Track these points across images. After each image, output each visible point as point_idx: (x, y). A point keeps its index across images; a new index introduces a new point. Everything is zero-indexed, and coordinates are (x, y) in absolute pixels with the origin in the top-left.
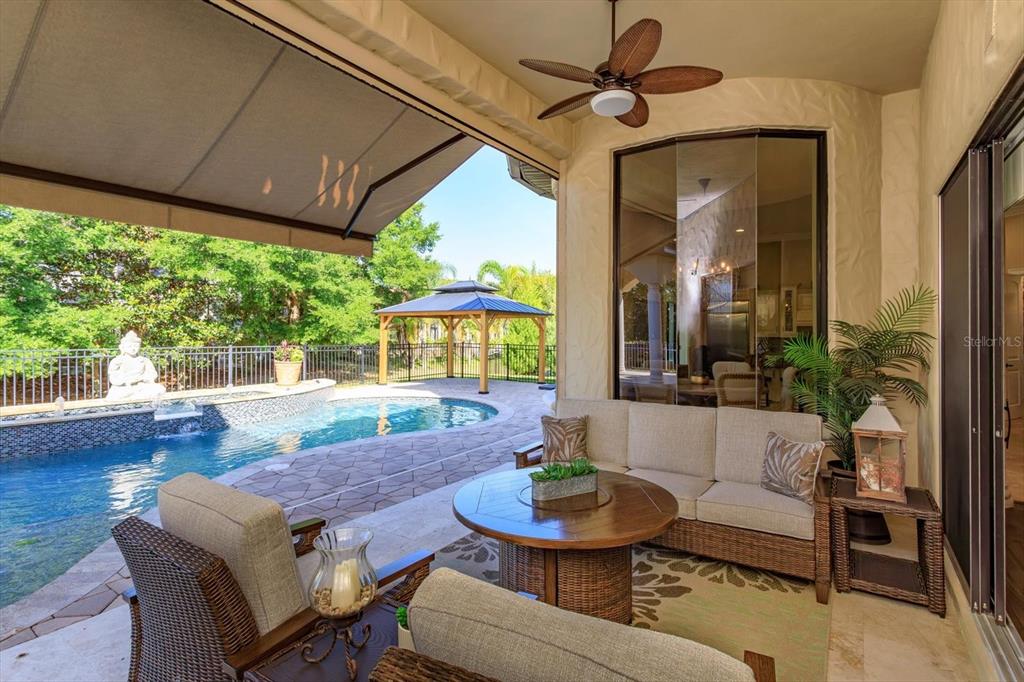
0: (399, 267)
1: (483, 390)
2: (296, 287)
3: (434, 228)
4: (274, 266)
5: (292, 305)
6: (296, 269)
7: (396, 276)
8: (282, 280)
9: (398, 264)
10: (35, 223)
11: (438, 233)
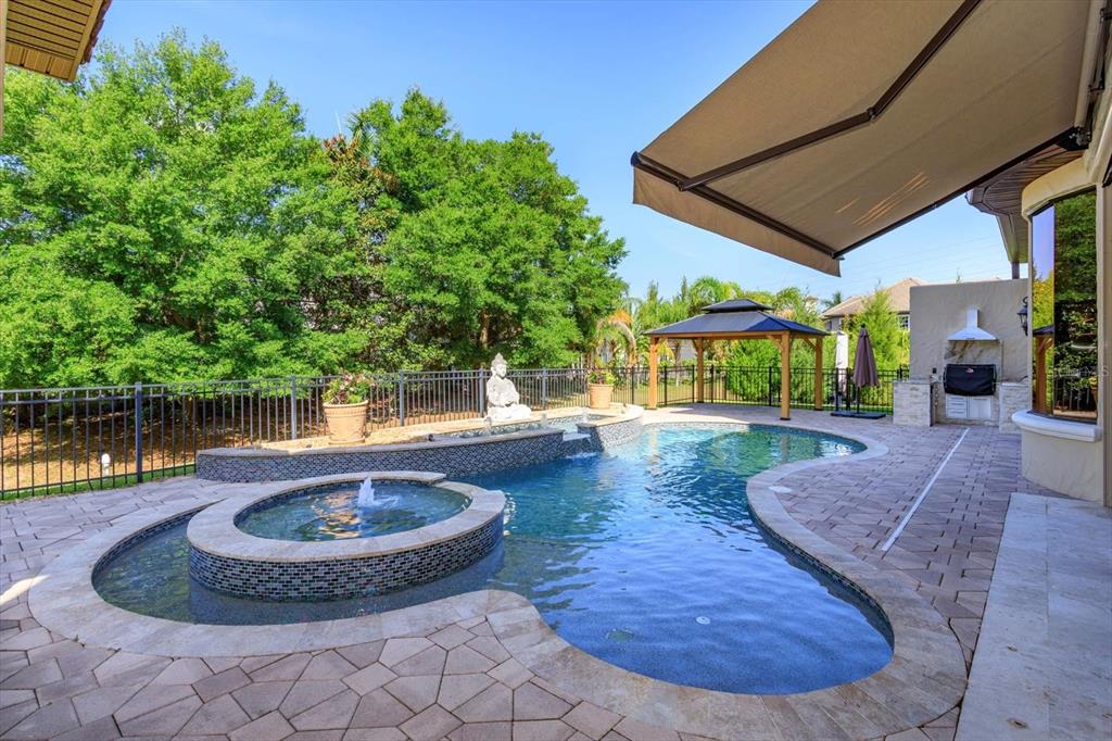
0: (593, 286)
1: (786, 417)
2: (512, 308)
3: (621, 243)
4: (489, 286)
5: (481, 328)
6: (511, 290)
7: (588, 296)
8: (500, 301)
9: (592, 282)
10: (304, 251)
11: (625, 249)
